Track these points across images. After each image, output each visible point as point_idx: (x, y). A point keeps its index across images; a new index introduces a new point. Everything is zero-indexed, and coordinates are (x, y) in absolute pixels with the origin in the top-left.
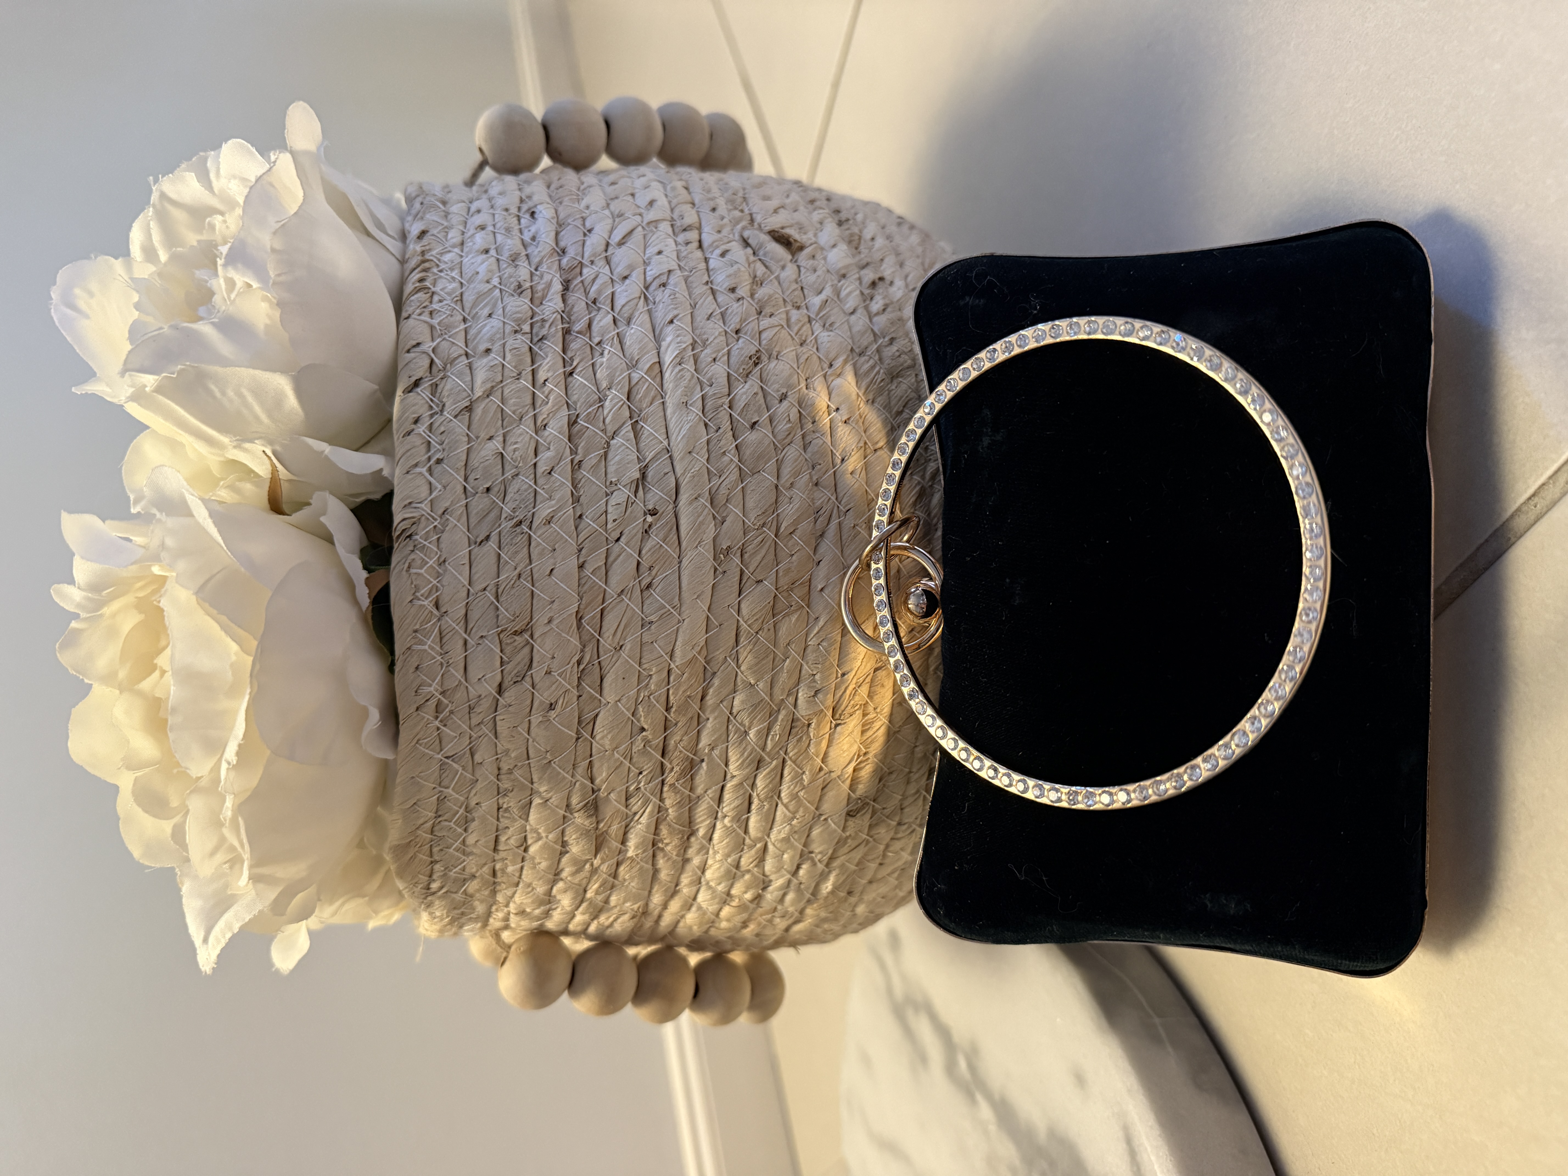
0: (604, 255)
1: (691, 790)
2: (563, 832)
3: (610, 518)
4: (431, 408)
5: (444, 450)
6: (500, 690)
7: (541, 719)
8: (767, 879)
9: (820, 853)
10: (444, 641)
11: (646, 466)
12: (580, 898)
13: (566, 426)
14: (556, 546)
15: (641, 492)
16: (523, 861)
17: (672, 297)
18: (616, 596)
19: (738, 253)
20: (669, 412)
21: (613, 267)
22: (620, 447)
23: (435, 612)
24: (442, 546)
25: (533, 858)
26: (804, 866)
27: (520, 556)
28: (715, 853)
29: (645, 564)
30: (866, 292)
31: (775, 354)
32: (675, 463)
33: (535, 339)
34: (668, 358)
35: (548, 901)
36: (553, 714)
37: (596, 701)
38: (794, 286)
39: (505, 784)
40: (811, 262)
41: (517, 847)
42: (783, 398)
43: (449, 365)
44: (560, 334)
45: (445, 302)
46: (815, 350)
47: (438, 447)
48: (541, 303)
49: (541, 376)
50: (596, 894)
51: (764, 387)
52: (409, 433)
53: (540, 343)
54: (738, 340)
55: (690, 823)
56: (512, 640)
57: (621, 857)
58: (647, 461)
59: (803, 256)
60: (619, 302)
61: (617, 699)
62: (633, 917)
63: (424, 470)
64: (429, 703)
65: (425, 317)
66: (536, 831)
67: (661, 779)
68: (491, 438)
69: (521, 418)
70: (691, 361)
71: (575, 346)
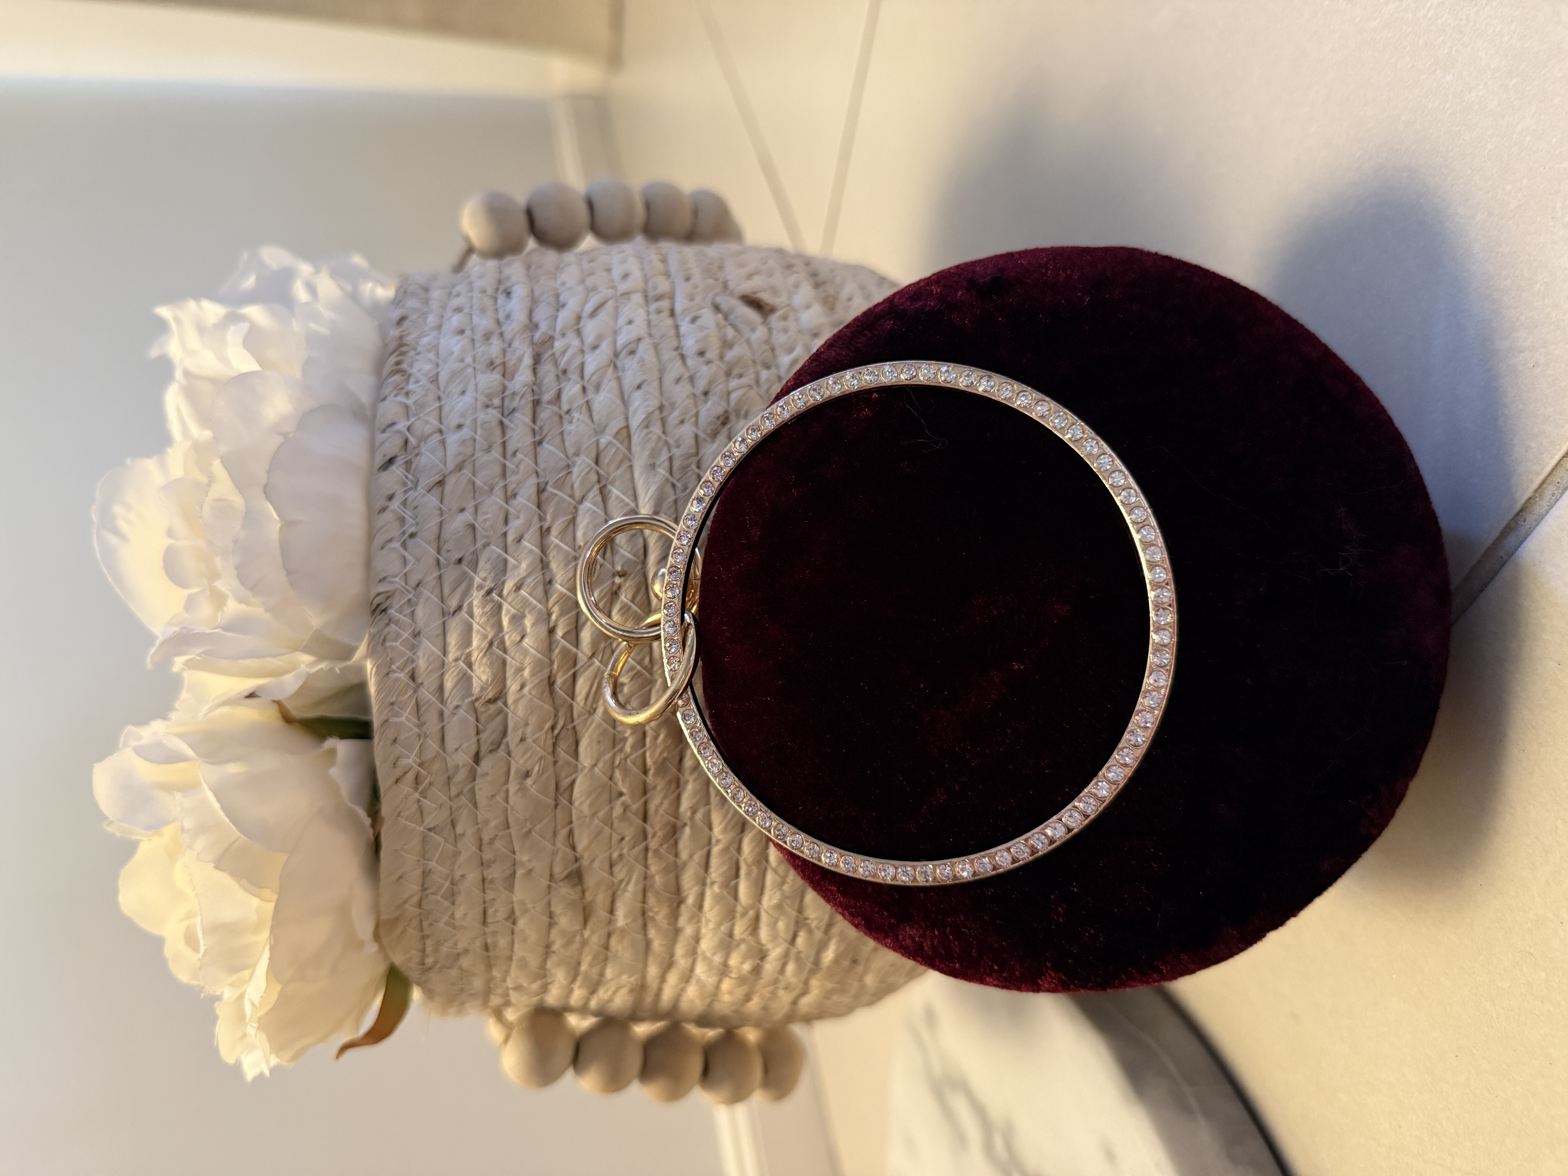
0: (576, 327)
1: (676, 855)
2: (549, 904)
4: (405, 484)
6: (477, 758)
7: (517, 787)
8: (763, 949)
9: (816, 919)
10: (421, 713)
12: (574, 972)
13: (534, 492)
14: (526, 613)
15: (608, 554)
16: (513, 934)
17: (640, 364)
18: (586, 660)
19: (709, 318)
20: (637, 474)
21: (584, 338)
22: (588, 511)
23: (411, 684)
24: (416, 617)
25: (522, 931)
26: (801, 935)
27: (491, 624)
28: (708, 921)
31: (743, 413)
33: (506, 413)
34: (636, 421)
35: (542, 975)
36: (529, 782)
37: (572, 766)
38: (764, 346)
39: (487, 855)
40: (783, 324)
41: (505, 920)
43: (423, 443)
44: (530, 405)
45: (421, 383)
47: (412, 521)
48: (512, 380)
49: (511, 447)
50: (590, 967)
52: (383, 510)
53: (510, 417)
54: (706, 402)
55: (678, 890)
56: (486, 709)
57: (611, 928)
59: (774, 319)
60: (588, 369)
61: (593, 763)
62: (631, 991)
63: (396, 544)
64: (408, 776)
65: (401, 398)
66: (522, 903)
67: (644, 844)
68: (462, 510)
69: (492, 489)
70: (659, 424)
71: (545, 414)
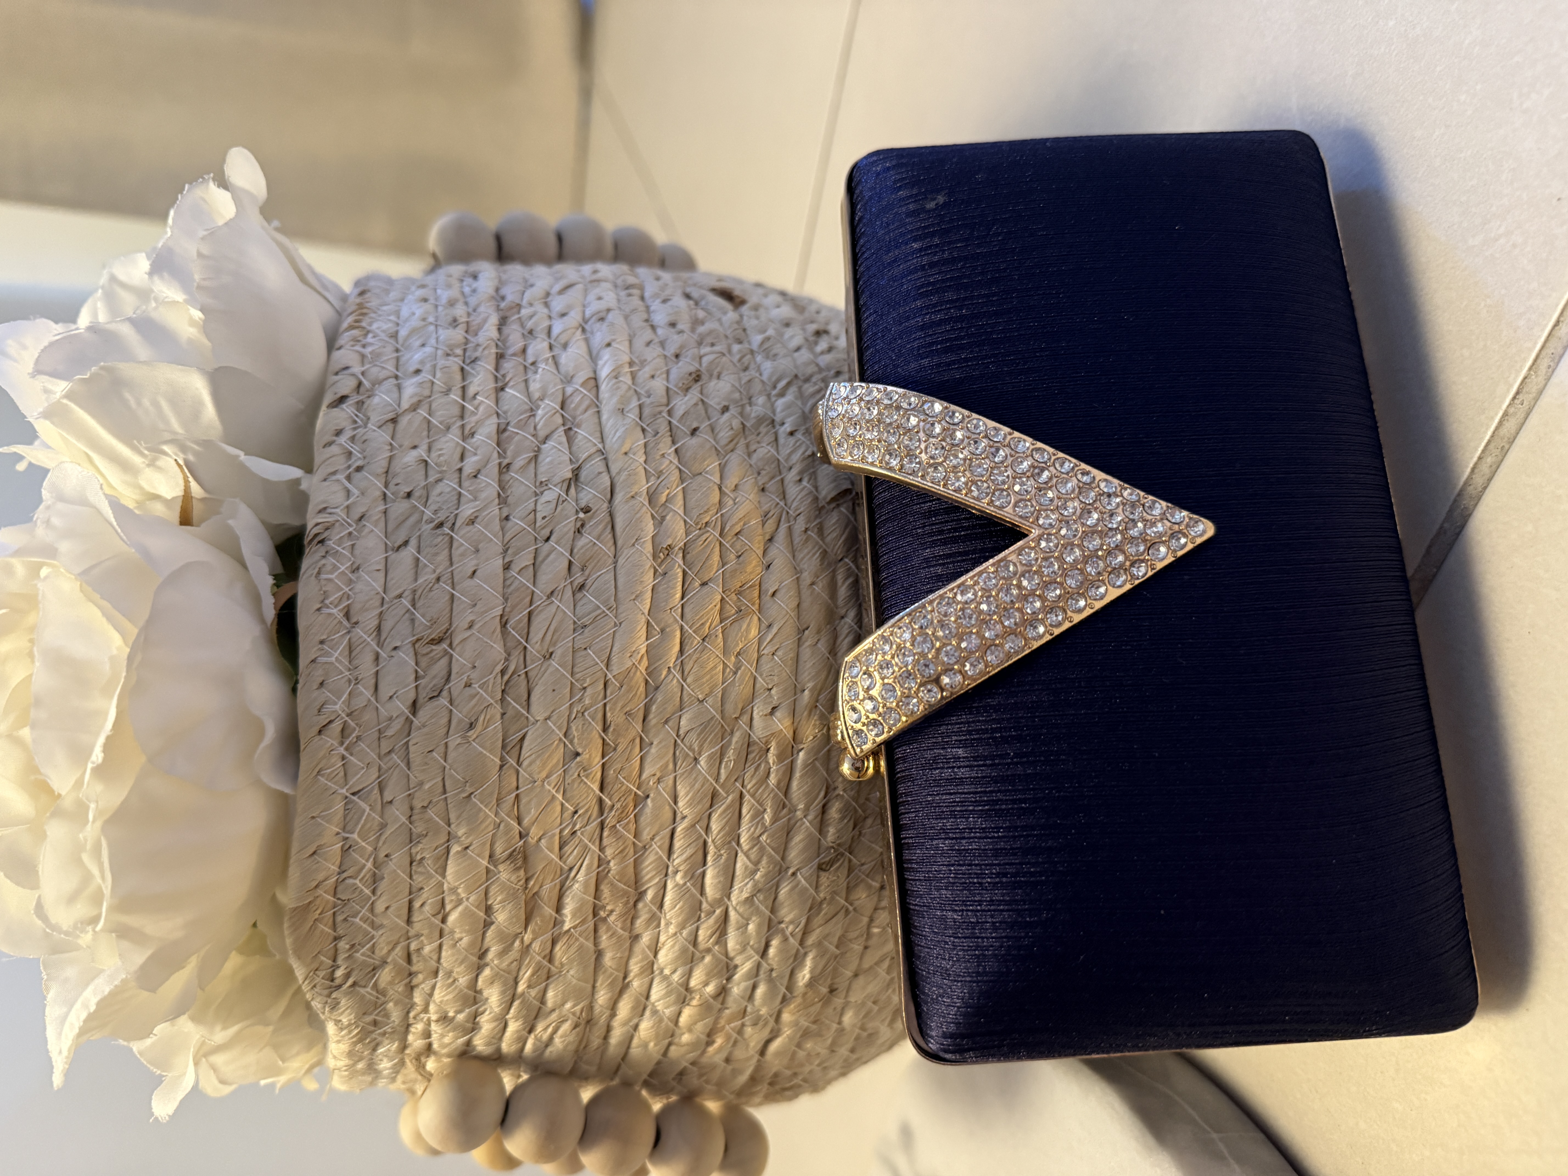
0: (544, 300)
1: (636, 835)
2: (486, 894)
3: (539, 516)
4: (355, 422)
5: (365, 458)
6: (414, 707)
7: (459, 741)
8: (732, 965)
9: (791, 922)
10: (354, 654)
11: (579, 468)
12: (510, 993)
13: (495, 431)
14: (480, 546)
15: (572, 490)
16: (441, 936)
17: (610, 328)
18: (545, 598)
19: (680, 302)
20: (605, 417)
21: (552, 308)
22: (551, 449)
23: (345, 622)
24: (357, 552)
25: (453, 933)
26: (775, 943)
27: (440, 558)
28: (668, 924)
29: (577, 564)
30: (812, 339)
31: (715, 373)
32: (610, 464)
33: (468, 361)
34: (604, 372)
35: (473, 998)
36: (472, 734)
37: (523, 718)
38: (736, 326)
39: (419, 828)
40: (753, 313)
41: (433, 916)
42: (725, 409)
43: (377, 386)
44: (494, 356)
45: (379, 338)
46: (757, 375)
47: (359, 455)
48: (476, 335)
49: (471, 391)
50: (529, 987)
51: (705, 400)
52: (330, 444)
53: (472, 365)
54: (677, 363)
55: (636, 883)
56: (429, 649)
57: (556, 931)
58: (580, 462)
59: (744, 309)
60: (556, 331)
61: (546, 714)
62: (576, 1029)
63: (341, 477)
64: (333, 725)
65: (358, 348)
66: (455, 891)
67: (599, 820)
68: (415, 447)
69: (448, 428)
70: (629, 376)
71: (508, 366)
